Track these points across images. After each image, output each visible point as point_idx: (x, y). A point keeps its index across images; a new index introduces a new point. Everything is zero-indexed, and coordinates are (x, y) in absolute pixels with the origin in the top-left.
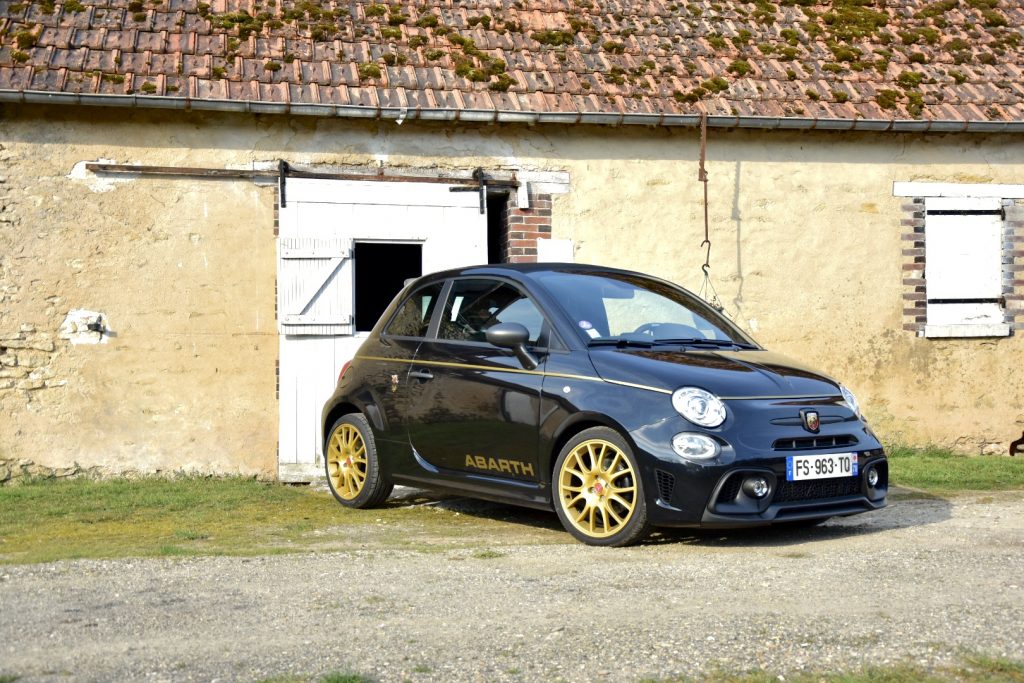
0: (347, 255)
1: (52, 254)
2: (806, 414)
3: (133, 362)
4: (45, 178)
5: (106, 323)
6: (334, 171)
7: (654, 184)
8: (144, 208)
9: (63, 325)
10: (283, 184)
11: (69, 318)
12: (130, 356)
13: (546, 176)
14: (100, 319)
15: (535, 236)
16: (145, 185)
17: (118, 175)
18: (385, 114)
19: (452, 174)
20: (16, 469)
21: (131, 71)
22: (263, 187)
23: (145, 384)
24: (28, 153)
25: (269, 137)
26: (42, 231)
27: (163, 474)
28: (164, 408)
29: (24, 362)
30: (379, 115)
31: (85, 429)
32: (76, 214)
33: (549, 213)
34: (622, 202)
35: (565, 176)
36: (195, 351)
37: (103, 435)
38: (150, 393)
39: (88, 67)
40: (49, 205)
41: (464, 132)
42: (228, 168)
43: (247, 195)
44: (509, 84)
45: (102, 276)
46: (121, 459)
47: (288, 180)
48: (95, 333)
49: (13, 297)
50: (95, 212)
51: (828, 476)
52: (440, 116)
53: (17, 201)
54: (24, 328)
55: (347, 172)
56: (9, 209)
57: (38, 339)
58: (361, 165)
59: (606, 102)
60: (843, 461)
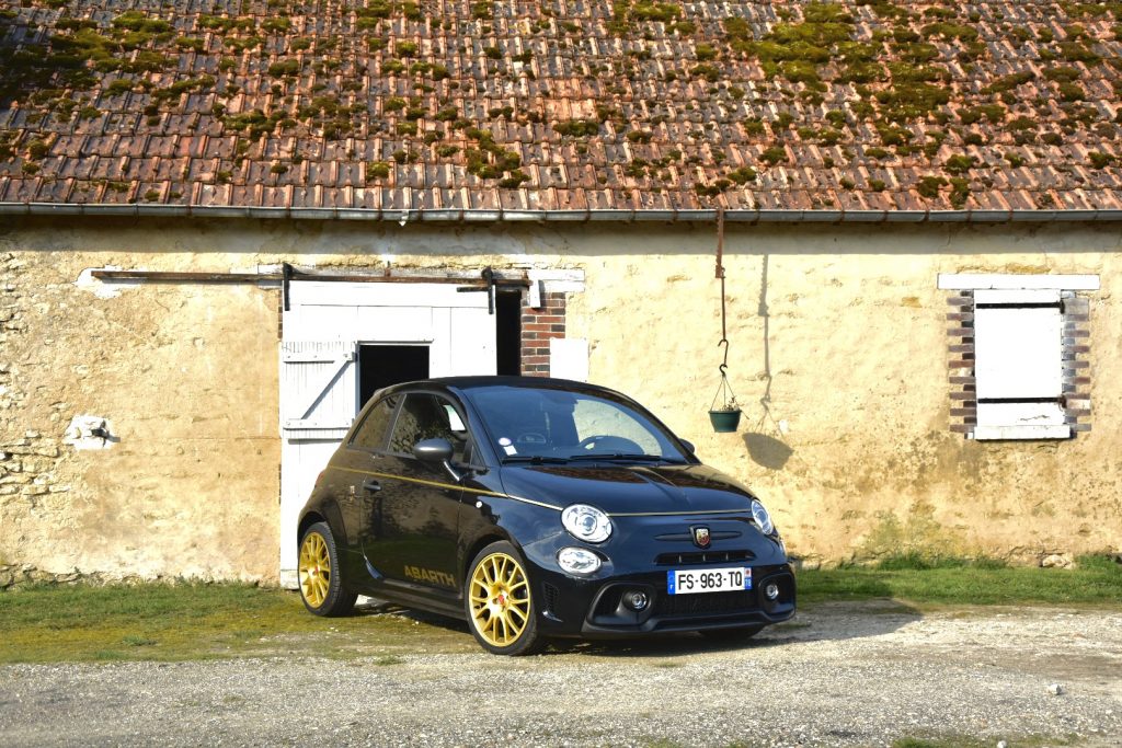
0: (350, 357)
1: (57, 361)
2: (695, 530)
3: (136, 467)
4: (52, 286)
5: (111, 429)
6: (340, 274)
7: (674, 280)
8: (148, 313)
9: (67, 431)
10: (287, 287)
11: (74, 423)
12: (132, 461)
13: (561, 273)
14: (104, 424)
15: (549, 336)
16: (150, 290)
17: (123, 281)
18: (387, 217)
19: (461, 274)
20: (19, 574)
21: (137, 179)
22: (268, 290)
23: (147, 489)
24: (36, 261)
25: (274, 240)
26: (49, 337)
27: (164, 579)
28: (165, 513)
29: (29, 468)
30: (380, 218)
31: (87, 534)
32: (81, 321)
33: (563, 312)
34: (641, 299)
35: (579, 274)
36: (197, 456)
37: (105, 541)
38: (152, 497)
39: (95, 176)
40: (56, 312)
41: (474, 230)
42: (233, 272)
43: (252, 298)
44: (520, 181)
45: (107, 382)
46: (122, 564)
47: (291, 282)
48: (98, 439)
49: (19, 404)
50: (101, 319)
51: (715, 589)
52: (443, 216)
53: (25, 308)
54: (29, 434)
55: (353, 273)
56: (17, 316)
57: (43, 445)
58: (368, 265)
59: (621, 197)
60: (734, 576)
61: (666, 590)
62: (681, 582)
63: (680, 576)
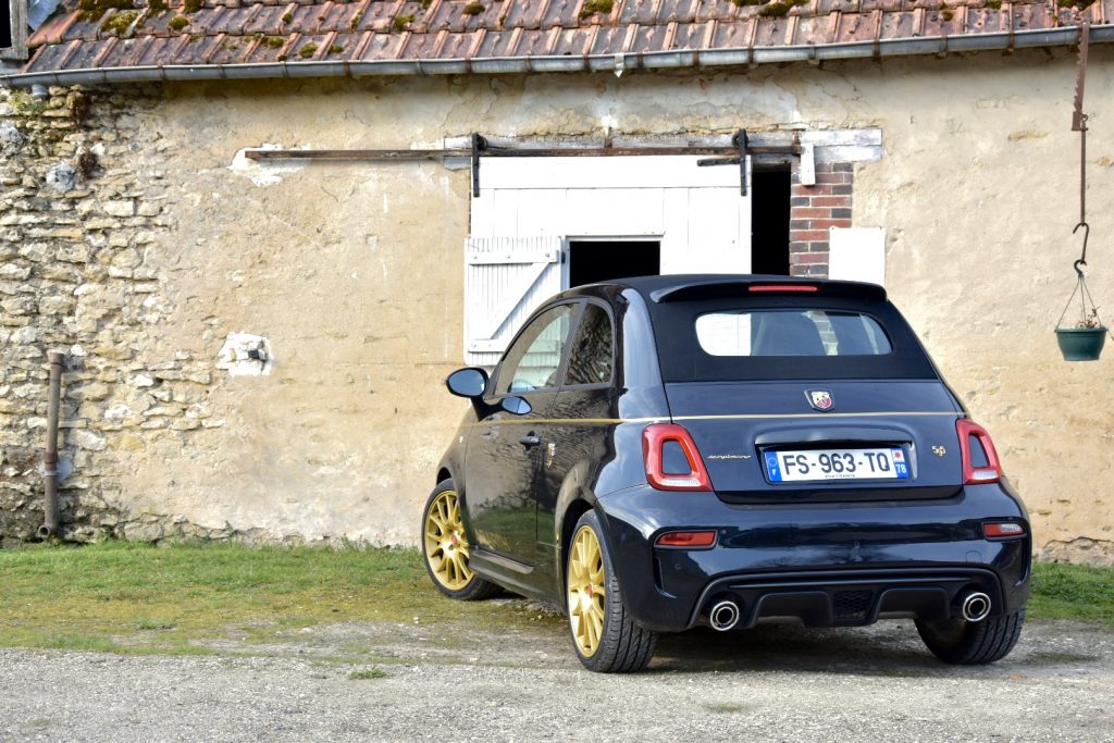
0: (553, 258)
1: (210, 265)
3: (298, 398)
4: (204, 171)
5: (270, 350)
6: (547, 146)
7: (1020, 138)
8: (313, 204)
9: (220, 353)
10: (476, 165)
11: (228, 344)
12: (294, 391)
13: (847, 136)
14: (262, 344)
15: (827, 225)
16: (315, 175)
17: (283, 163)
18: (596, 65)
19: (707, 142)
20: (169, 527)
21: (297, 31)
22: (456, 170)
23: (312, 427)
24: (186, 141)
25: (464, 103)
26: (200, 236)
27: (331, 541)
28: (333, 458)
29: (180, 398)
30: (586, 66)
31: (243, 480)
32: (236, 214)
33: (848, 190)
34: (965, 168)
35: (875, 134)
36: (369, 386)
37: (262, 490)
38: (316, 438)
39: (249, 30)
40: (209, 204)
41: (726, 80)
42: (414, 147)
43: (436, 181)
44: (791, 6)
45: (265, 291)
46: (283, 520)
47: (482, 160)
48: (255, 362)
49: (169, 318)
50: (259, 211)
52: (672, 61)
53: (174, 200)
54: (180, 355)
55: (564, 145)
56: (166, 210)
57: (195, 369)
58: (583, 134)
59: (935, 19)
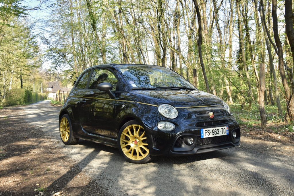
2: (209, 113)
51: (217, 135)
60: (223, 129)
61: (200, 136)
62: (205, 133)
63: (205, 131)
